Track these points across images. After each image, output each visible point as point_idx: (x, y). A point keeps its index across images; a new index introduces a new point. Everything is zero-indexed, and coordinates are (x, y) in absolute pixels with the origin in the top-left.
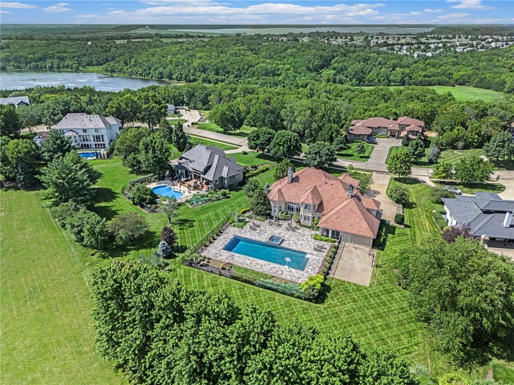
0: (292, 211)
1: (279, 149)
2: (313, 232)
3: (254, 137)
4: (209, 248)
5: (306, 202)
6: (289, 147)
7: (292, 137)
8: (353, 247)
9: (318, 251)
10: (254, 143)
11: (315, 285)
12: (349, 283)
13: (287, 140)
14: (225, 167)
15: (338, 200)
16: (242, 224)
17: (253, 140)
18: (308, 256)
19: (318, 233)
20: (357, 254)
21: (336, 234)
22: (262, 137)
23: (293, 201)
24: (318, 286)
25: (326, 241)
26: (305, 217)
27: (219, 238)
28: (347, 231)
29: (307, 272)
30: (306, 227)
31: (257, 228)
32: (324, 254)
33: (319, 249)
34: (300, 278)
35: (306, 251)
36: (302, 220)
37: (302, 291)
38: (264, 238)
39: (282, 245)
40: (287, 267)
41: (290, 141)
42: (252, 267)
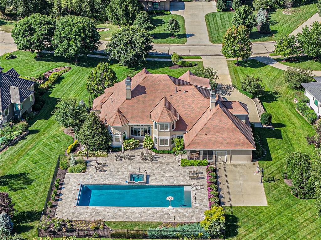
0: (139, 135)
1: (69, 45)
2: (178, 158)
3: (26, 31)
4: (58, 208)
5: (162, 121)
6: (84, 40)
7: (86, 24)
8: (231, 165)
9: (195, 179)
10: (27, 41)
11: (219, 219)
12: (246, 207)
13: (79, 30)
14: (12, 87)
15: (198, 110)
16: (83, 166)
17: (24, 35)
18: (186, 189)
19: (186, 157)
20: (240, 173)
21: (208, 153)
22: (37, 30)
23: (141, 123)
24: (223, 219)
25: (198, 165)
26: (162, 141)
27: (63, 191)
28: (222, 147)
29: (197, 207)
30: (164, 152)
31: (105, 168)
32: (205, 181)
33: (195, 176)
34: (192, 216)
35: (182, 183)
36: (157, 146)
37: (205, 229)
38: (122, 179)
39: (151, 183)
40: (170, 207)
41: (84, 32)
42: (128, 218)
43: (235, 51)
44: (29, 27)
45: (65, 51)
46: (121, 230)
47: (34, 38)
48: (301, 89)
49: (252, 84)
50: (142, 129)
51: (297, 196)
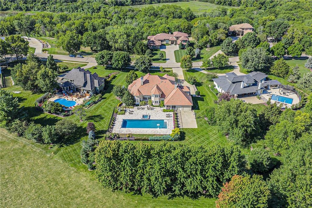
0: (146, 99)
2: (162, 109)
4: (113, 129)
6: (125, 61)
7: (125, 55)
8: (183, 112)
9: (168, 117)
11: (178, 133)
12: (189, 129)
13: (123, 57)
14: (95, 80)
15: (170, 90)
16: (124, 112)
18: (165, 121)
19: (165, 108)
20: (186, 115)
21: (174, 107)
23: (147, 95)
24: (179, 133)
25: (170, 112)
26: (155, 102)
27: (115, 122)
28: (179, 105)
29: (169, 128)
30: (156, 106)
31: (133, 113)
32: (172, 118)
33: (168, 116)
34: (167, 132)
35: (163, 119)
36: (153, 104)
37: (172, 137)
38: (140, 117)
39: (151, 119)
40: (158, 128)
41: (125, 58)
42: (142, 133)
43: (186, 66)
44: (102, 55)
45: (117, 66)
46: (139, 138)
47: (104, 60)
48: (212, 81)
49: (192, 79)
50: (147, 97)
51: (209, 124)
